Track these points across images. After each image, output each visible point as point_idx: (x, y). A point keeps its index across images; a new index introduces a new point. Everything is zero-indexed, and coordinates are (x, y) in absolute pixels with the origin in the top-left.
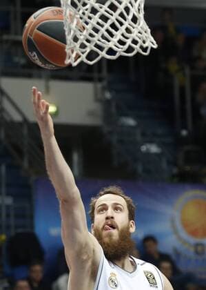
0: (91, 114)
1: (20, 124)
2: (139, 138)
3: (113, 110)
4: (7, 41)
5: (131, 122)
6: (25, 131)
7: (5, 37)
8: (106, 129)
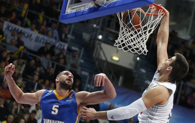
0: (131, 64)
1: (104, 61)
2: (145, 78)
3: (139, 65)
4: (108, 31)
5: (144, 71)
6: (105, 64)
7: (108, 29)
8: (135, 71)
